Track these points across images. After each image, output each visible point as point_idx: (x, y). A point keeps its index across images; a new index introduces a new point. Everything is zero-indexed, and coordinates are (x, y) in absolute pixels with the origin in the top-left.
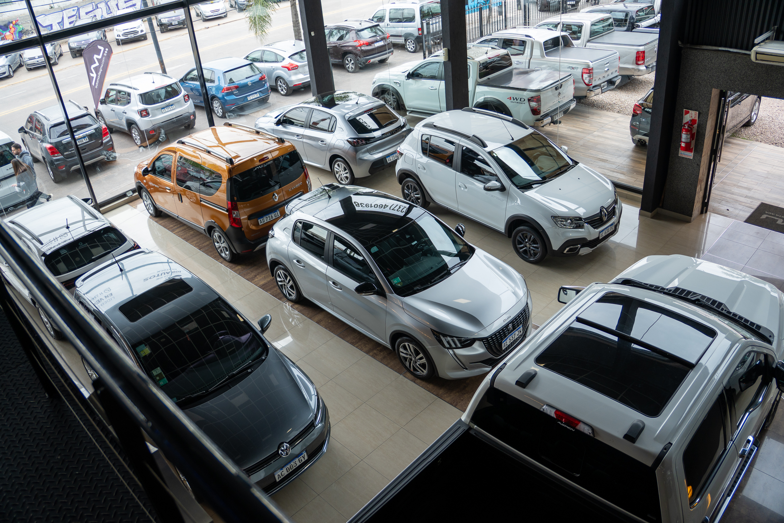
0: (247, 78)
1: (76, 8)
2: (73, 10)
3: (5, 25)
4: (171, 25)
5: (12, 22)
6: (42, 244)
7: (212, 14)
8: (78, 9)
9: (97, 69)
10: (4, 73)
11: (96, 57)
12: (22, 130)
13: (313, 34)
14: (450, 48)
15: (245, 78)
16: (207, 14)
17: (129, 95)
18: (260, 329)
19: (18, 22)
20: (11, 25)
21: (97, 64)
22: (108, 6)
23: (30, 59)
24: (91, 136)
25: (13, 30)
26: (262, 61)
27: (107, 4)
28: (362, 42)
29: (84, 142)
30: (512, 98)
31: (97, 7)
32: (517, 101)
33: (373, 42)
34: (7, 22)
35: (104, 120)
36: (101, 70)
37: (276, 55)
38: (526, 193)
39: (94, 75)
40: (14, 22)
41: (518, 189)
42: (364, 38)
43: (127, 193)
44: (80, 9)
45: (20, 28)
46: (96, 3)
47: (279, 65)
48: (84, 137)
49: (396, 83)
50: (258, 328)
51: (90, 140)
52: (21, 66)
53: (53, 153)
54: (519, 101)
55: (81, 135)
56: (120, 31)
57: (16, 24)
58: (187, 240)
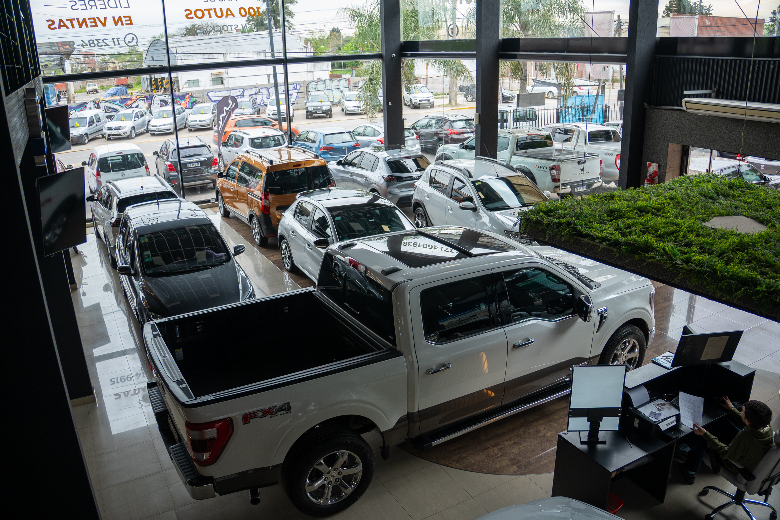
0: (343, 142)
1: (242, 90)
2: (239, 91)
3: (183, 96)
4: (316, 113)
5: (188, 94)
6: (120, 193)
7: (352, 109)
8: (244, 91)
9: (223, 118)
10: (170, 129)
11: (225, 108)
12: (156, 153)
13: (390, 104)
14: (480, 113)
15: (341, 142)
16: (349, 109)
17: (243, 138)
18: (233, 252)
19: (193, 95)
20: (188, 96)
21: (225, 114)
22: (269, 92)
23: (192, 121)
24: (202, 163)
25: (188, 100)
26: (364, 135)
27: (268, 90)
28: (453, 131)
29: (197, 166)
30: (537, 167)
31: (260, 91)
32: (541, 169)
33: (463, 133)
34: (185, 93)
35: (223, 161)
36: (226, 119)
37: (375, 130)
38: (490, 213)
39: (221, 123)
40: (190, 94)
41: (487, 210)
42: (456, 128)
43: (211, 200)
44: (245, 91)
45: (193, 100)
46: (259, 88)
47: (375, 139)
48: (197, 162)
49: (453, 152)
50: (232, 251)
51: (201, 165)
52: (185, 127)
53: (171, 170)
54: (542, 169)
55: (195, 160)
56: (270, 111)
57: (191, 96)
58: (238, 231)
